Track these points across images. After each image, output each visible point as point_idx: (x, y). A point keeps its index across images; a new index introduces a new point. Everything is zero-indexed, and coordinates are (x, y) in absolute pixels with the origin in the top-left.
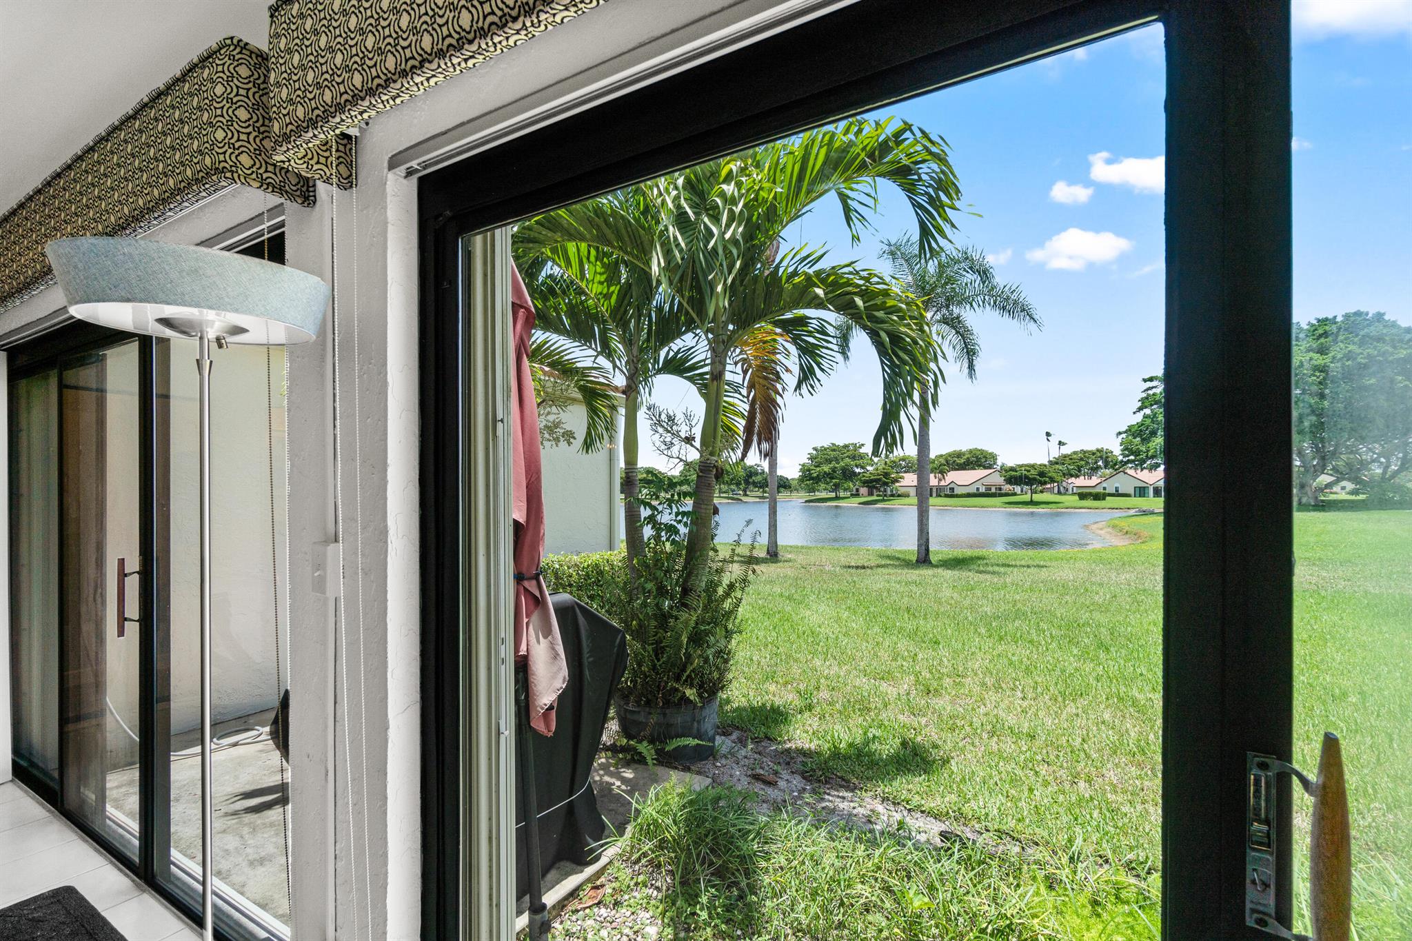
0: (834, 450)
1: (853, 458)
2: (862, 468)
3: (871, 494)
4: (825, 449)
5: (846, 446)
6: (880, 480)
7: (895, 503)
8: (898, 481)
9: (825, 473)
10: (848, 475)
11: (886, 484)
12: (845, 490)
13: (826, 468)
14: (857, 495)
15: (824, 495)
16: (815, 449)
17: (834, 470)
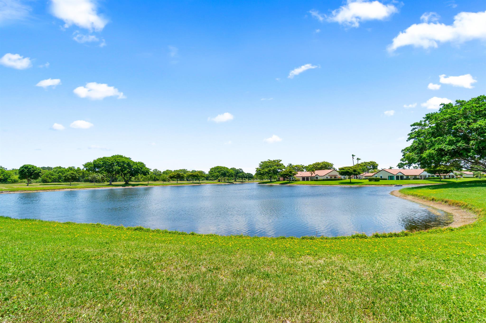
0: (270, 162)
1: (278, 166)
2: (281, 169)
3: (284, 180)
4: (266, 162)
5: (274, 161)
6: (288, 174)
7: (294, 184)
8: (295, 175)
9: (266, 172)
10: (275, 172)
11: (290, 176)
12: (274, 179)
13: (266, 170)
14: (279, 180)
15: (266, 181)
16: (261, 162)
17: (270, 171)
